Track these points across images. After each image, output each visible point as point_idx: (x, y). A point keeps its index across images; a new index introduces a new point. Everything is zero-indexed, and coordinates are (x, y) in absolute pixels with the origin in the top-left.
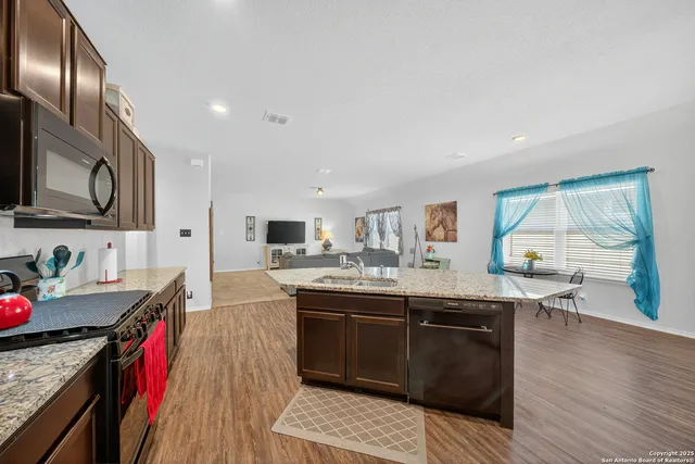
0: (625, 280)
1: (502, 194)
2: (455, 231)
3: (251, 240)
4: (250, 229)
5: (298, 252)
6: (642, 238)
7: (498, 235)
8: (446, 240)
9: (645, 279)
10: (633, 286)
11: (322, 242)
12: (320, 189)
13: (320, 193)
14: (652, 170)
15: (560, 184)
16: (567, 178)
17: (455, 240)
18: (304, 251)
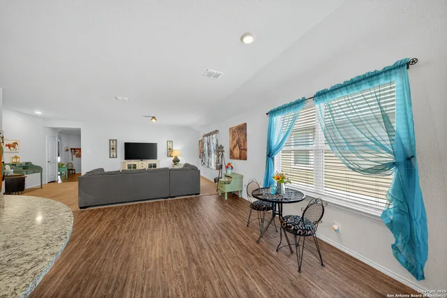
0: (379, 214)
1: (272, 113)
2: (246, 150)
3: (113, 157)
4: (113, 149)
5: (150, 166)
6: (401, 159)
7: (270, 155)
8: (240, 158)
9: (406, 217)
10: (391, 225)
11: (173, 158)
12: (154, 118)
13: (154, 120)
14: (414, 61)
15: (315, 96)
16: (320, 89)
17: (245, 159)
18: (155, 166)
